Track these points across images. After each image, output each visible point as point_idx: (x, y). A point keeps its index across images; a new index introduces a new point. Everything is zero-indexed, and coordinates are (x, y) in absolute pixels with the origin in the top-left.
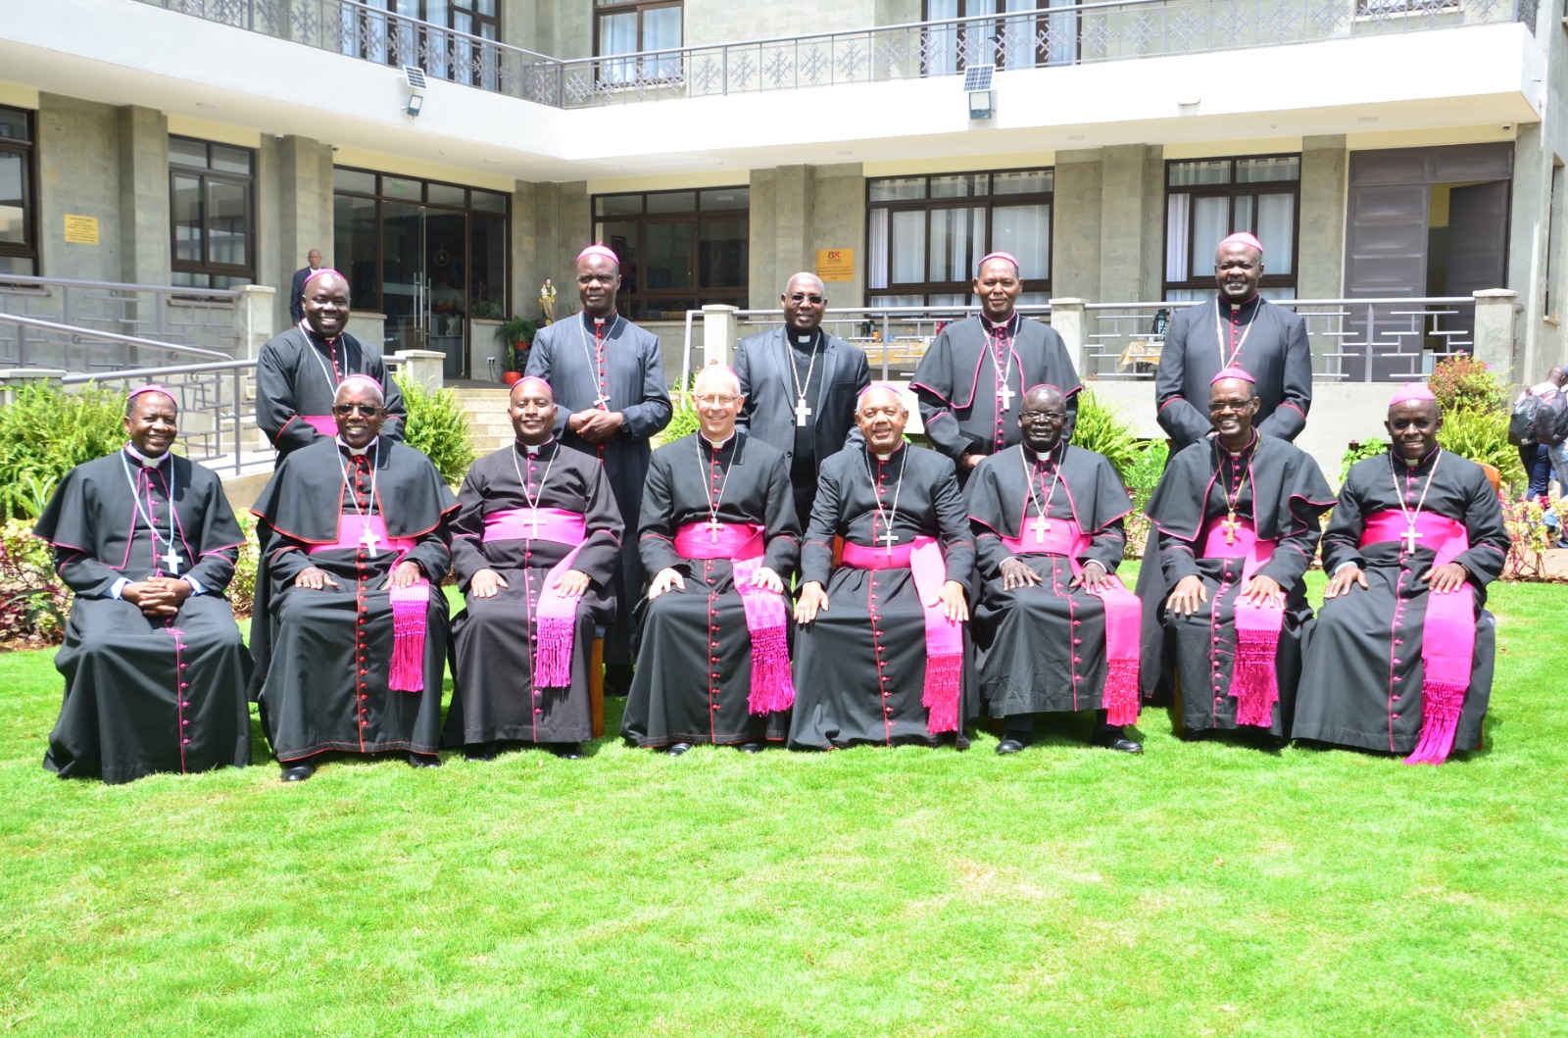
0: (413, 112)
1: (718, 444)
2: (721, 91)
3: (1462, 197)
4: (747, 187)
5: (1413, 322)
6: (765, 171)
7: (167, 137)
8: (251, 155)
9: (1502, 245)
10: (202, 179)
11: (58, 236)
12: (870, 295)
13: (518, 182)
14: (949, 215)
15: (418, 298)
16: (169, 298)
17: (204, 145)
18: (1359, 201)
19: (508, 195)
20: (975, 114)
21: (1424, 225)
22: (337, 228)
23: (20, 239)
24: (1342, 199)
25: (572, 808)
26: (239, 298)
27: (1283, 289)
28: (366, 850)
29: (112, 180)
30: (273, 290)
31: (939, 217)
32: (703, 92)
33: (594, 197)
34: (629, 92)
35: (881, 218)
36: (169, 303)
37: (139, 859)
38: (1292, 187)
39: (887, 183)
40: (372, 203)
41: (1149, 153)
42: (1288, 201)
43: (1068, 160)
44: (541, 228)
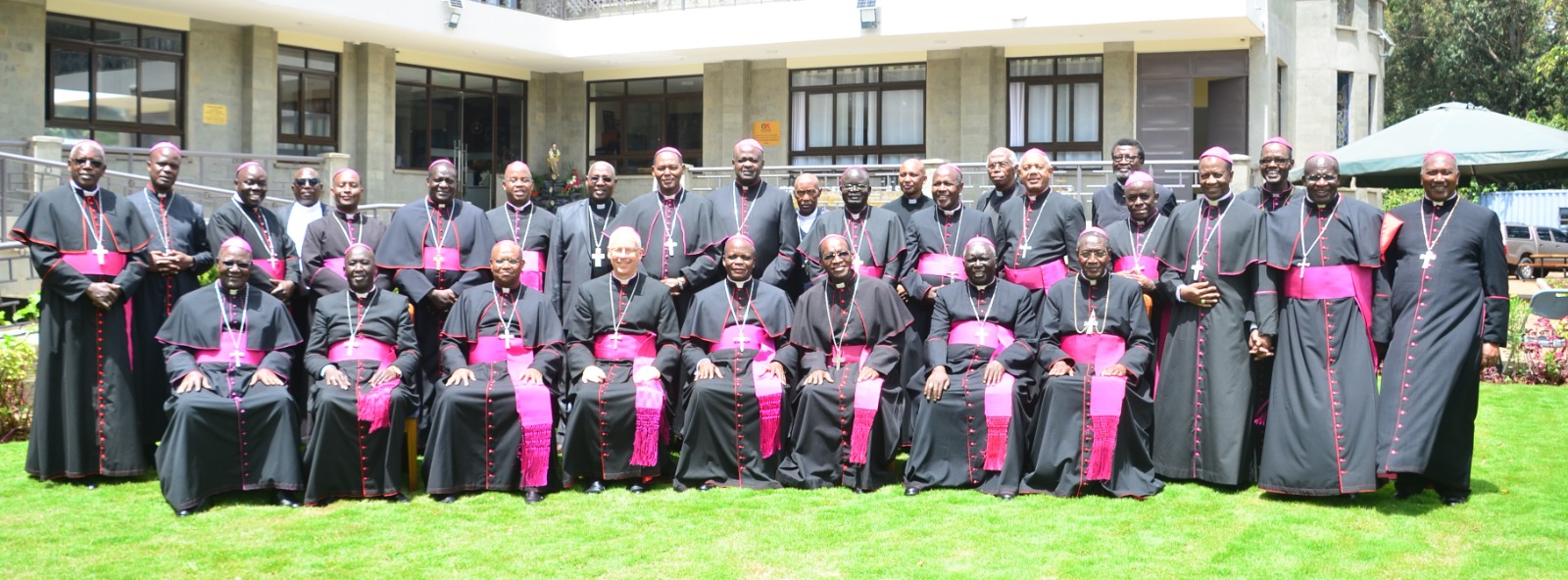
0: (453, 25)
1: (625, 282)
2: (680, 6)
3: (1216, 87)
4: (701, 76)
5: (1181, 177)
6: (714, 64)
7: (277, 46)
8: (337, 57)
9: (1244, 123)
10: (301, 76)
11: (198, 119)
12: (792, 156)
13: (532, 73)
14: (850, 97)
15: (457, 159)
16: (275, 162)
17: (303, 52)
18: (1146, 89)
19: (525, 83)
20: (865, 25)
21: (1190, 106)
22: (398, 106)
23: (172, 122)
24: (1132, 87)
25: (506, 531)
26: (324, 162)
27: (1093, 152)
28: (362, 556)
29: (237, 78)
30: (348, 156)
31: (843, 99)
32: (666, 8)
33: (589, 83)
34: (615, 7)
35: (800, 99)
36: (275, 166)
37: (219, 560)
38: (1097, 78)
39: (804, 73)
40: (424, 89)
41: (994, 53)
42: (1095, 87)
43: (936, 57)
44: (549, 106)
